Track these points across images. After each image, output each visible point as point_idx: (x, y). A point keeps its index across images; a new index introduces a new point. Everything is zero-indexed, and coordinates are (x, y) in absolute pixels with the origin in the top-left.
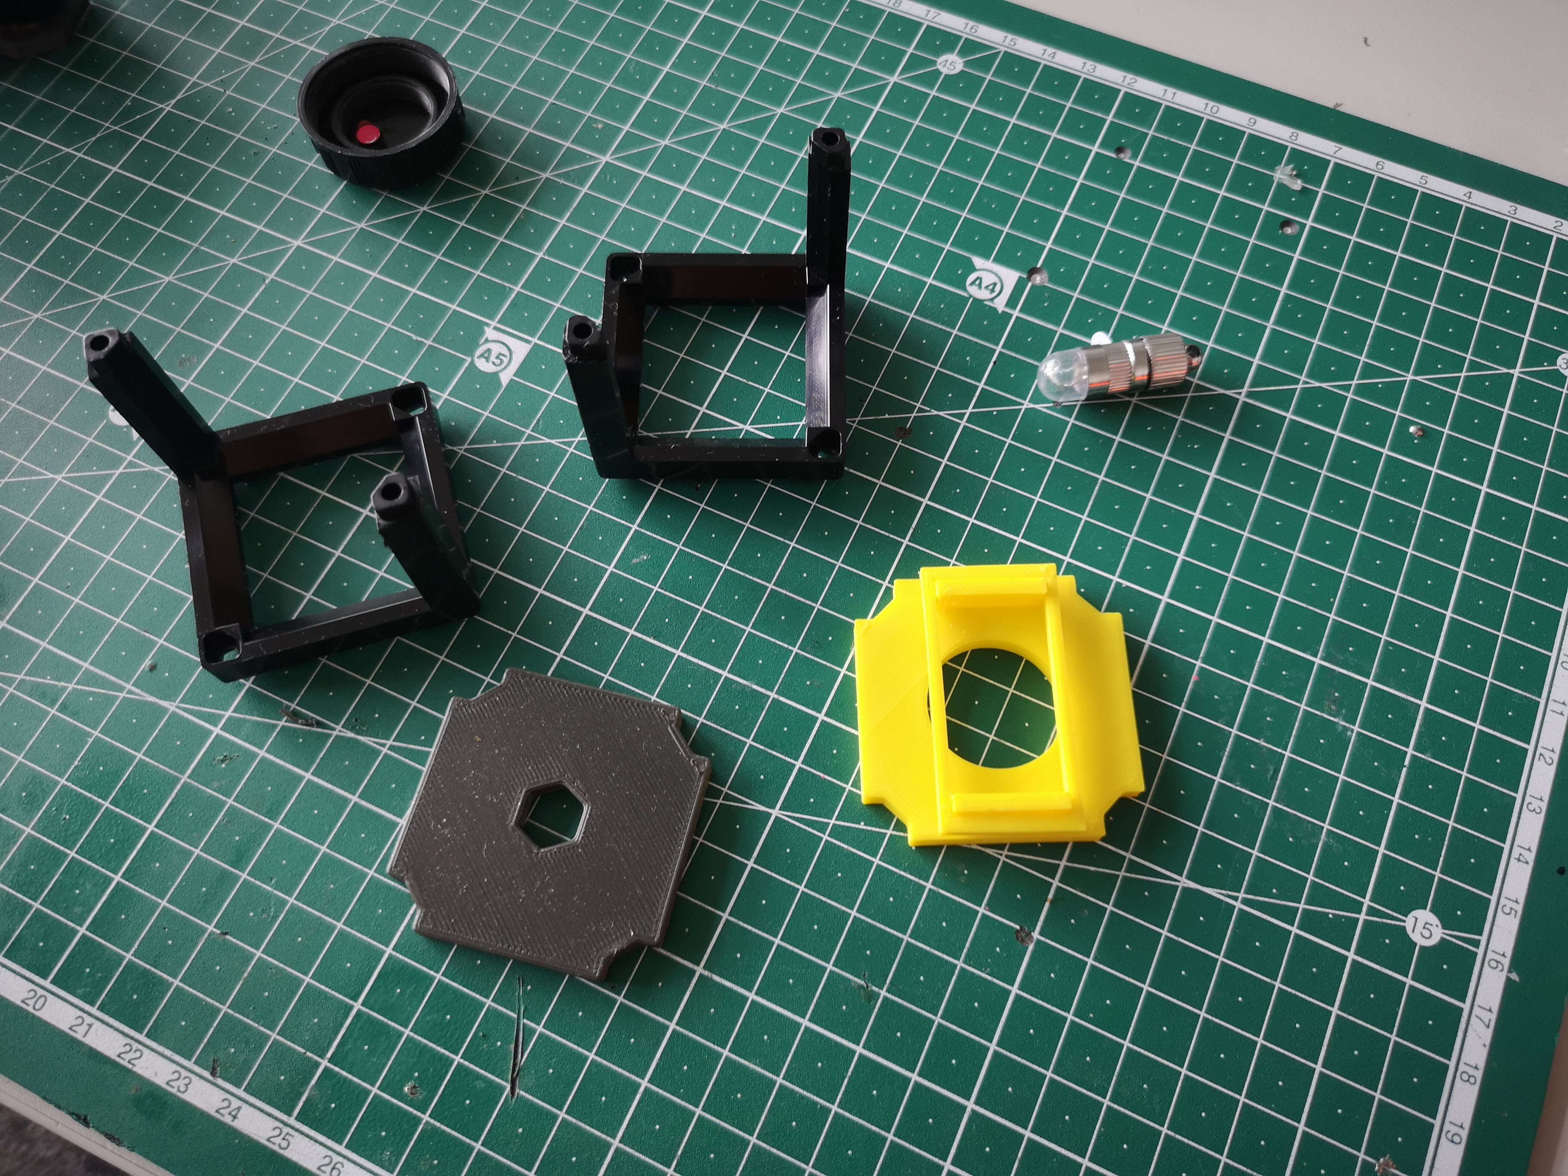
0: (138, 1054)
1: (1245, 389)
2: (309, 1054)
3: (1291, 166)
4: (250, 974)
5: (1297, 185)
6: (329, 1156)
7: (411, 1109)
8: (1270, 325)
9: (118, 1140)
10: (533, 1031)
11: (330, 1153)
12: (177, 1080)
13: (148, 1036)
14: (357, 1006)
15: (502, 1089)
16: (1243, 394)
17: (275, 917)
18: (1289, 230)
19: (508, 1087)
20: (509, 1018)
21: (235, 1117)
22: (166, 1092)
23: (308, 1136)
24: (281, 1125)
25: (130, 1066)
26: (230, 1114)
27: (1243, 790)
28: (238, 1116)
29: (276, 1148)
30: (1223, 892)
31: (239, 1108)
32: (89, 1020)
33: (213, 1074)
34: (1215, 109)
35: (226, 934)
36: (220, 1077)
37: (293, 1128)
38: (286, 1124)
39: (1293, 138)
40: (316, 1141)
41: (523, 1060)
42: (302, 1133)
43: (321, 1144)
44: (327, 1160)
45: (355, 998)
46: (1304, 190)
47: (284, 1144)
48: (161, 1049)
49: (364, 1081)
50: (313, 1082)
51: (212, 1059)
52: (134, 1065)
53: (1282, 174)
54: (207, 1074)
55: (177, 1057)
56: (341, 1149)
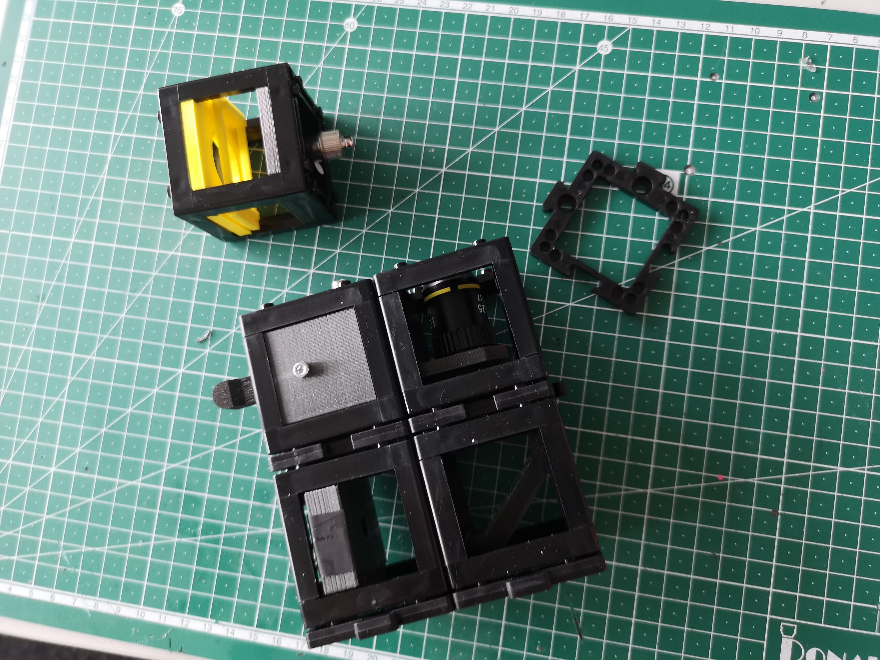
1: (813, 204)
3: (808, 57)
5: (813, 68)
8: (817, 162)
16: (812, 208)
18: (814, 98)
27: (857, 418)
30: (858, 468)
34: (757, 30)
39: (805, 36)
46: (818, 70)
53: (803, 64)
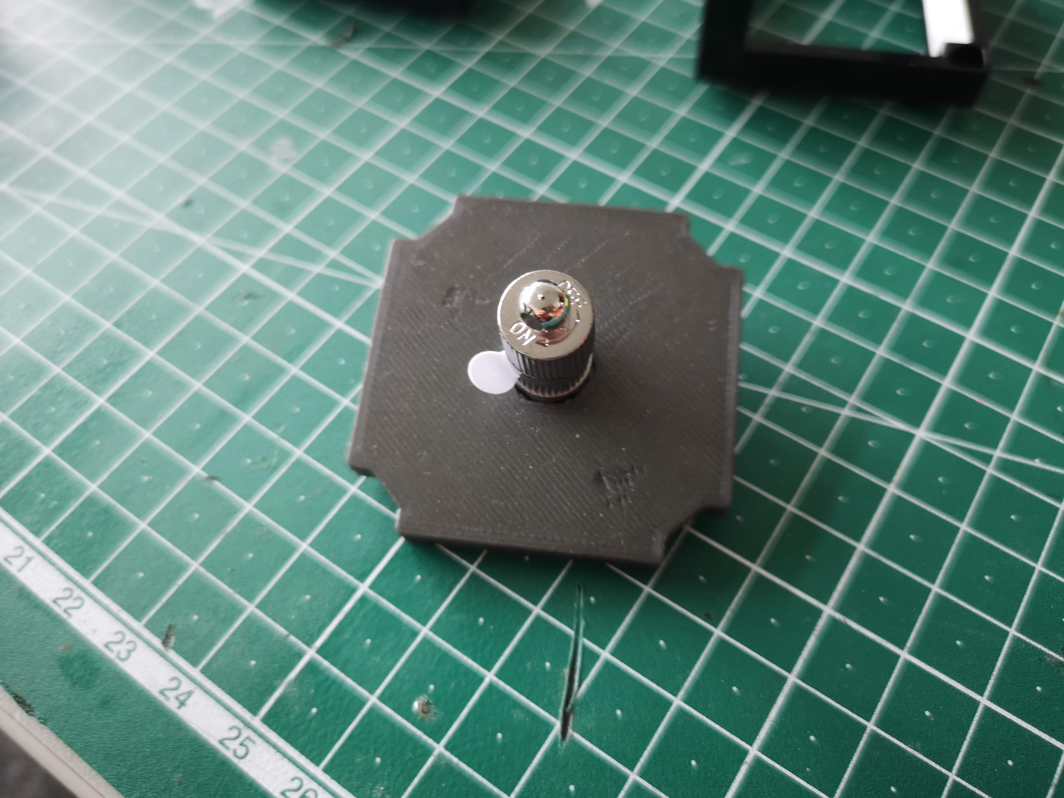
0: (78, 603)
2: (293, 639)
4: (234, 530)
6: (300, 779)
7: (419, 733)
9: (29, 706)
10: (596, 657)
11: (301, 775)
12: (119, 642)
13: (96, 583)
14: (363, 588)
15: (549, 727)
17: (275, 469)
19: (558, 725)
20: (566, 636)
21: (182, 704)
22: (102, 658)
23: (274, 746)
24: (241, 725)
25: (65, 616)
26: (177, 698)
28: (189, 702)
29: (229, 754)
31: (190, 694)
32: (29, 552)
33: (165, 642)
35: (212, 478)
36: (174, 648)
37: (255, 731)
38: (248, 725)
40: (285, 755)
41: (581, 691)
42: (267, 741)
43: (291, 760)
44: (296, 784)
45: (362, 577)
47: (241, 752)
48: (107, 601)
49: (360, 684)
50: (293, 675)
51: (166, 625)
52: (70, 615)
54: (157, 642)
55: (124, 615)
56: (318, 771)
